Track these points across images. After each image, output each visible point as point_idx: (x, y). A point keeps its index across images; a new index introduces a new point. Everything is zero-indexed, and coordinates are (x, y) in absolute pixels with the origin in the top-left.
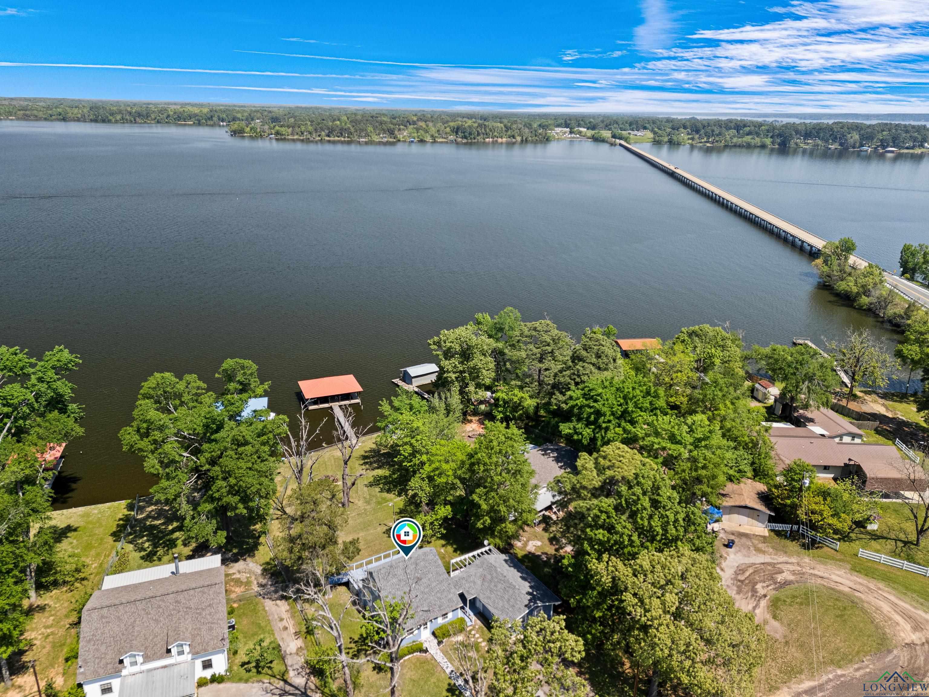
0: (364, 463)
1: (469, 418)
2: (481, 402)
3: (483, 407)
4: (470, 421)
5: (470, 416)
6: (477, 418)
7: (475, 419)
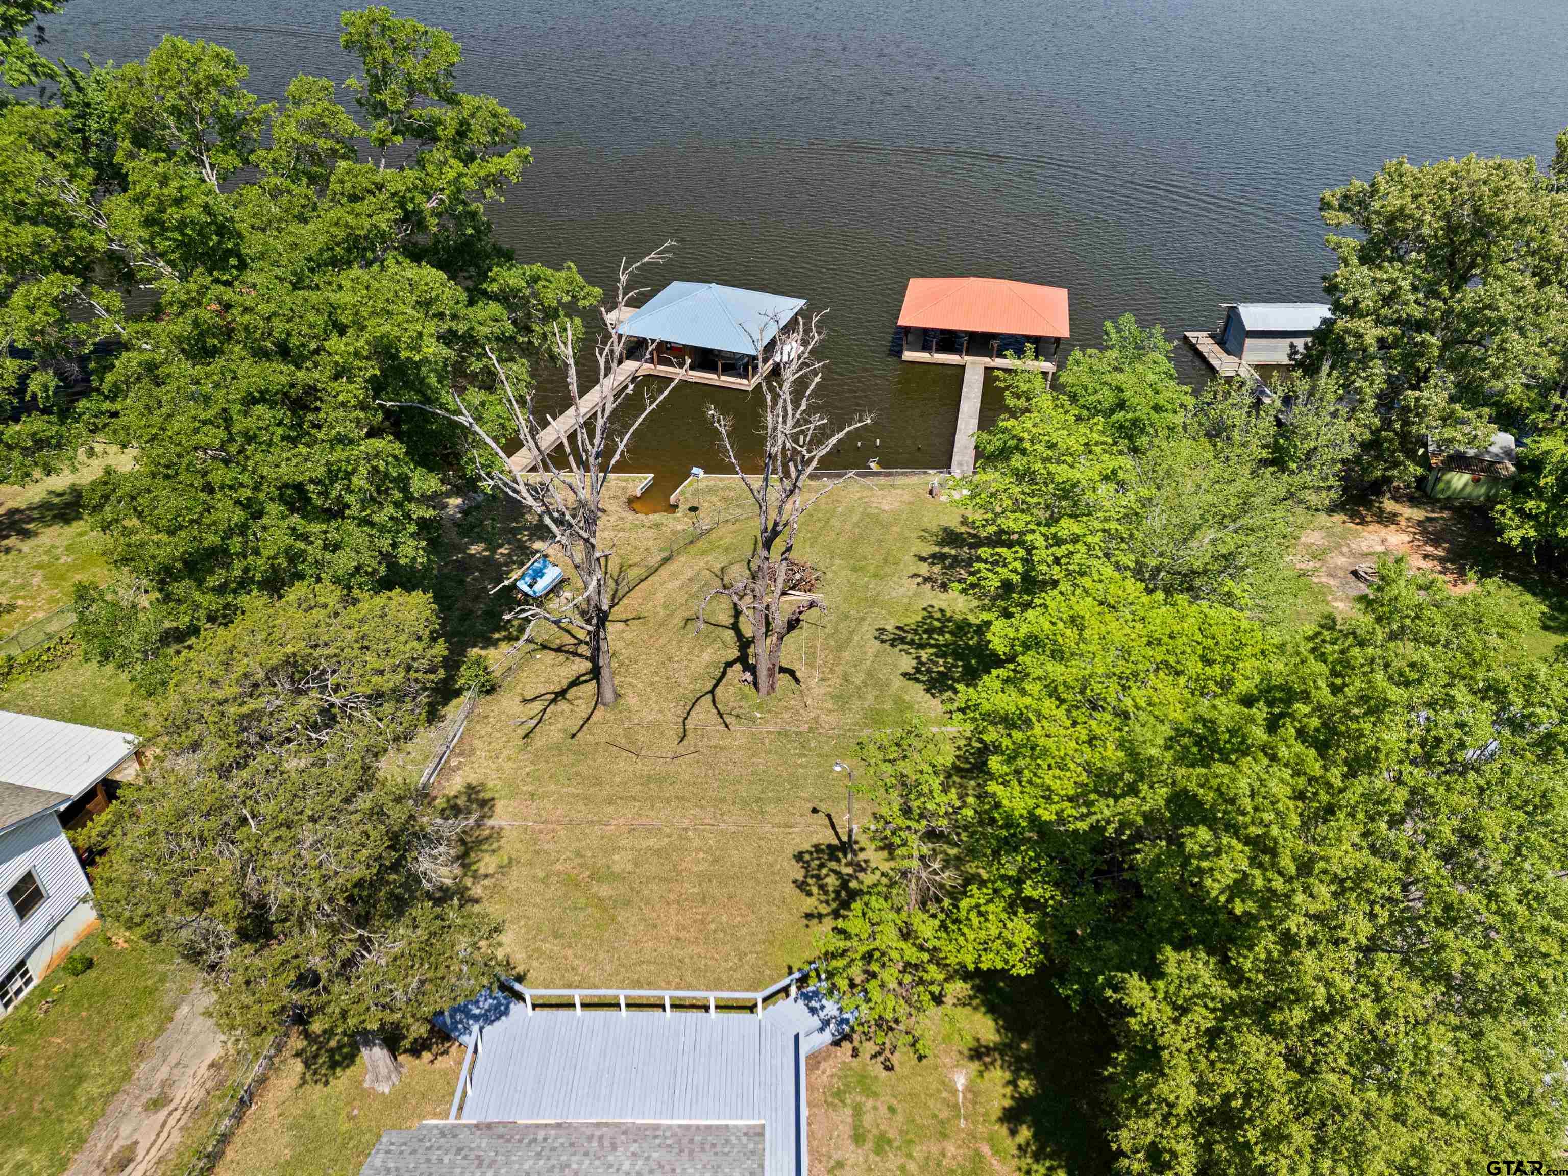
0: (933, 556)
1: (1389, 505)
2: (1459, 462)
3: (1459, 480)
4: (1390, 519)
5: (1396, 499)
6: (1418, 514)
7: (1409, 513)
